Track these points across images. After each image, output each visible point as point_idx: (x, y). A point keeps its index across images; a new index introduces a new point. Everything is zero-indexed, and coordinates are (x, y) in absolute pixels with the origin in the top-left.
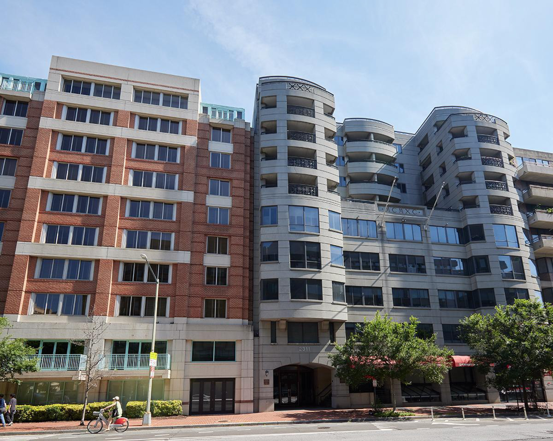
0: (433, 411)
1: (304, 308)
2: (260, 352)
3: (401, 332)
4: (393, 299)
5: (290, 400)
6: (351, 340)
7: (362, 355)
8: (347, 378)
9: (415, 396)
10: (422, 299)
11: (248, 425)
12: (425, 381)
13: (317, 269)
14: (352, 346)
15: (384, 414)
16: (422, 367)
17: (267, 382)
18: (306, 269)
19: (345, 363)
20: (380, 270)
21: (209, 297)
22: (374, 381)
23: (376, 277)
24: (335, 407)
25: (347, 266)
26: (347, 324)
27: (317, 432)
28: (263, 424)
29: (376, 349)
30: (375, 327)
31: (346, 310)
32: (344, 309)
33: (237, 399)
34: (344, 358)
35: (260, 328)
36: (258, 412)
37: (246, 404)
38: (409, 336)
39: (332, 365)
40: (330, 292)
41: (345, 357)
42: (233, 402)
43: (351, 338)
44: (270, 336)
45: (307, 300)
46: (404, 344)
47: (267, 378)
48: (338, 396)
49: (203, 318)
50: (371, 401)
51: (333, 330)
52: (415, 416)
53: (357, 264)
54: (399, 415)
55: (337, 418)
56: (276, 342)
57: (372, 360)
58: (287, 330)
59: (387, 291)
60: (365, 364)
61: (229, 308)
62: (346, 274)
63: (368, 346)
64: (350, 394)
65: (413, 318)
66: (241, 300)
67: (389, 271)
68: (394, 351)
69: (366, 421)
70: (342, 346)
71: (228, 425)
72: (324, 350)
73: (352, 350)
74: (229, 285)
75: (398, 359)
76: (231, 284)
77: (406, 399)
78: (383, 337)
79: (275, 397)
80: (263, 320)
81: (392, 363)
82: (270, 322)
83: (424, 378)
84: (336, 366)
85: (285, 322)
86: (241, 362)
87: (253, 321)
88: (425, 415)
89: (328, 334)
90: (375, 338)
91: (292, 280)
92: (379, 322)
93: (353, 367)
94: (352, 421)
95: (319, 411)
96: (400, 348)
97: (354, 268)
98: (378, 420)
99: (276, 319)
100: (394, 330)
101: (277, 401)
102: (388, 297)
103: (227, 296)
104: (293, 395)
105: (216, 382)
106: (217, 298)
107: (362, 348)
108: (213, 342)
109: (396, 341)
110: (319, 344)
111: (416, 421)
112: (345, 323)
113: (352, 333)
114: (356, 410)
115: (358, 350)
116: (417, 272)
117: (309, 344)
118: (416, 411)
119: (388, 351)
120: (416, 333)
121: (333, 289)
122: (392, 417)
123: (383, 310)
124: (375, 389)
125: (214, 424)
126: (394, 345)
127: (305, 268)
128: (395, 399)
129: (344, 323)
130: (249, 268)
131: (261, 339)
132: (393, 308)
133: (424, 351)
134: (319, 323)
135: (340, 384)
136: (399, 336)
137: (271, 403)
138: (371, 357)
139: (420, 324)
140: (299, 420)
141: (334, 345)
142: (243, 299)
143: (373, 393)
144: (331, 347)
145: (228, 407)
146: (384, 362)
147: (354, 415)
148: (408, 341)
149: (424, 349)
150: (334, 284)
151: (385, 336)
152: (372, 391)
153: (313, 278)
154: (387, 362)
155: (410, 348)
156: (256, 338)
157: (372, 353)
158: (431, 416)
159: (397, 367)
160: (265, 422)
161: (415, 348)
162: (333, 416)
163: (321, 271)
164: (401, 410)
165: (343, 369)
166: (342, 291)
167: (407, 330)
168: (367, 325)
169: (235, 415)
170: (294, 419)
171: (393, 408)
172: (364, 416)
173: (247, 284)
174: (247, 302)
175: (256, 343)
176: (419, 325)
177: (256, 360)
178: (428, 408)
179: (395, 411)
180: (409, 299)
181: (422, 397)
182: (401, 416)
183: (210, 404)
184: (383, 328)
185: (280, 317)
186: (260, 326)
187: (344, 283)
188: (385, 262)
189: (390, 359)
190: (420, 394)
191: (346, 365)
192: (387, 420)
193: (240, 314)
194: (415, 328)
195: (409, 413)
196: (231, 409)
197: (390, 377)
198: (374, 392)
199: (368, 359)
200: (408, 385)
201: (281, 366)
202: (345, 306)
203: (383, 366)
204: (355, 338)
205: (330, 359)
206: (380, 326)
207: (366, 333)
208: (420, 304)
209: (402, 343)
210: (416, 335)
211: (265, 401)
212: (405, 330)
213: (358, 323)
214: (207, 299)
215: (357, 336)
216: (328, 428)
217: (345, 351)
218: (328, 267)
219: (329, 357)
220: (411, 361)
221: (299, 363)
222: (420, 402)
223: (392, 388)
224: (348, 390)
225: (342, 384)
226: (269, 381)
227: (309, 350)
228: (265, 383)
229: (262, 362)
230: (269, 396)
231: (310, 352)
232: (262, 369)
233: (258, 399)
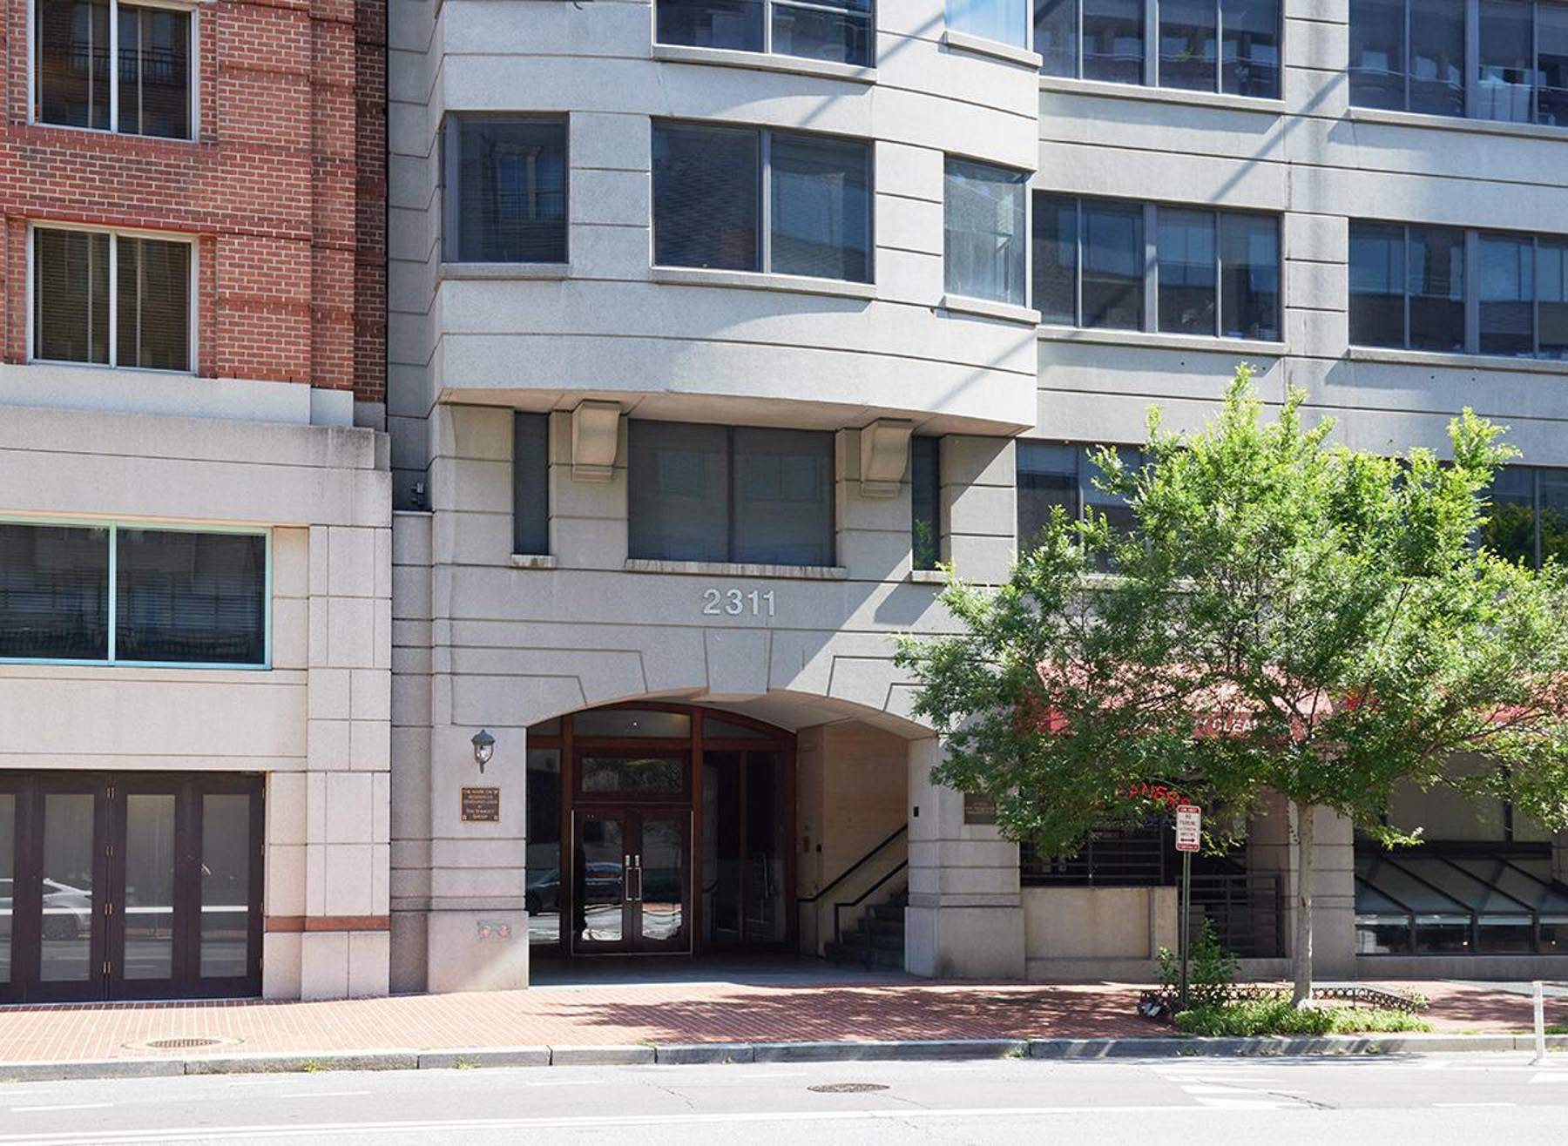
0: (1547, 1010)
1: (744, 330)
2: (441, 609)
3: (1384, 516)
4: (1353, 296)
5: (632, 922)
6: (1050, 556)
7: (1116, 650)
8: (1014, 792)
9: (1436, 919)
10: (1543, 304)
11: (354, 1064)
12: (1509, 823)
13: (849, 60)
14: (1056, 591)
15: (1234, 1018)
16: (1502, 741)
17: (480, 805)
18: (770, 57)
19: (1003, 699)
20: (1278, 95)
21: (65, 218)
22: (1181, 816)
23: (1249, 143)
24: (929, 971)
25: (1056, 58)
26: (1028, 446)
27: (805, 1109)
28: (457, 1061)
29: (1208, 613)
30: (1219, 474)
31: (1029, 358)
32: (1016, 349)
33: (276, 903)
34: (998, 664)
35: (436, 450)
36: (421, 988)
37: (338, 939)
38: (1433, 544)
39: (921, 709)
40: (929, 229)
41: (1003, 657)
42: (255, 926)
43: (1054, 542)
44: (507, 504)
45: (768, 277)
46: (1397, 592)
47: (480, 781)
48: (944, 901)
49: (21, 361)
50: (1157, 936)
51: (937, 488)
52: (1427, 1036)
53: (1123, 49)
54: (1329, 1022)
55: (935, 1036)
56: (547, 553)
57: (1184, 686)
58: (624, 473)
59: (1317, 239)
60: (1131, 706)
61: (214, 303)
62: (1041, 111)
63: (1156, 595)
64: (1027, 890)
65: (1473, 423)
66: (305, 253)
67: (1339, 101)
68: (1328, 634)
69: (1118, 1052)
70: (991, 594)
71: (218, 1069)
72: (871, 614)
73: (1051, 619)
74: (211, 141)
75: (1353, 685)
76: (224, 134)
77: (1385, 935)
78: (1264, 540)
79: (535, 903)
80: (453, 399)
81: (1305, 708)
82: (510, 412)
83: (1508, 810)
84: (940, 718)
85: (609, 419)
86: (306, 670)
87: (385, 402)
88: (1493, 1029)
89: (899, 512)
90: (1213, 541)
91: (663, 127)
92: (1246, 445)
93: (1055, 726)
94: (1030, 1053)
95: (821, 991)
96: (1369, 619)
97: (1098, 68)
98: (1192, 1050)
99: (553, 398)
100: (1337, 500)
101: (549, 927)
102: (1316, 282)
103: (197, 216)
104: (660, 893)
105: (129, 797)
106: (122, 223)
107: (1124, 609)
108: (107, 531)
109: (1344, 571)
110: (836, 572)
111: (1434, 1063)
112: (1019, 441)
113: (1058, 510)
114: (1062, 988)
115: (1093, 622)
116: (1530, 120)
117: (769, 570)
118: (1441, 1007)
119: (1288, 631)
120: (1484, 520)
121: (947, 212)
122: (1283, 1032)
123: (1276, 368)
124: (1187, 863)
125: (121, 1059)
126: (1331, 595)
127: (761, 49)
128: (1310, 926)
129: (1013, 442)
130: (354, 26)
131: (445, 525)
132: (1347, 359)
133: (1521, 634)
134: (840, 438)
135: (967, 831)
136: (1367, 537)
137: (507, 936)
138: (1177, 670)
139: (1510, 467)
140: (691, 1040)
141: (940, 585)
142: (318, 243)
143: (1170, 894)
144: (918, 593)
145: (219, 957)
146: (1260, 705)
147: (1045, 1021)
148: (1428, 574)
149: (1525, 624)
150: (960, 181)
151: (1279, 538)
152: (1170, 878)
153: (816, 126)
154: (1278, 701)
155: (1432, 617)
156: (412, 522)
157: (1182, 638)
158: (1527, 1036)
159: (1342, 733)
160: (468, 1051)
161: (1468, 617)
162: (908, 1024)
163: (870, 74)
164: (1345, 996)
165: (990, 736)
166: (1007, 225)
167: (1423, 505)
168: (1166, 458)
169: (265, 1007)
170: (661, 1032)
171: (1292, 985)
172: (1105, 1026)
173: (342, 138)
174: (343, 269)
175: (413, 551)
176: (1507, 475)
177: (412, 660)
178: (1514, 992)
179: (1308, 1003)
180: (1460, 306)
181: (1483, 921)
182: (1344, 1031)
183: (92, 939)
184: (1264, 483)
185: (573, 386)
186: (441, 437)
187: (1025, 174)
188: (1319, 43)
189: (1295, 682)
190: (1471, 904)
191: (1013, 708)
192: (1252, 1051)
193: (297, 352)
194: (1477, 486)
195: (1395, 1017)
196: (242, 971)
197: (1291, 793)
198: (1181, 886)
199: (1153, 677)
200: (1397, 845)
201: (579, 705)
202: (1024, 332)
203: (1247, 726)
204: (1076, 542)
205: (904, 672)
206: (1249, 472)
207: (1154, 509)
208: (1531, 338)
209: (1386, 586)
210: (1483, 538)
211: (469, 920)
212: (1415, 502)
213: (1108, 446)
214: (46, 232)
215: (1091, 528)
216: (879, 1088)
217: (1011, 625)
218: (925, 53)
219: (899, 659)
220: (1434, 696)
221: (698, 694)
222: (1472, 951)
223: (1294, 865)
224: (1013, 867)
225: (975, 827)
226: (497, 797)
227: (772, 613)
228: (472, 811)
229: (450, 674)
230: (497, 893)
231: (773, 622)
232: (453, 723)
233: (420, 907)
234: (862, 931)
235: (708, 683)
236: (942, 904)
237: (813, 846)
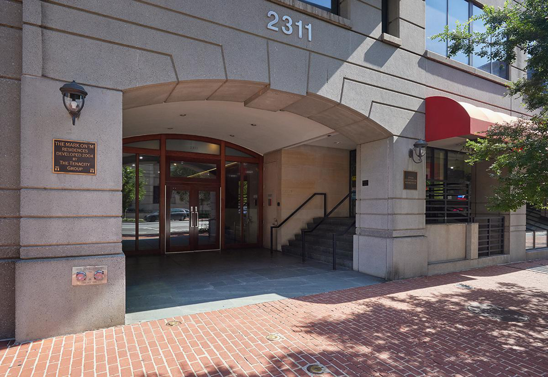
17: (74, 158)
110: (346, 22)
117: (309, 8)
135: (405, 193)
144: (384, 48)
198: (480, 222)
224: (422, 214)
225: (408, 191)
226: (92, 151)
227: (310, 39)
228: (66, 163)
229: (40, 26)
230: (94, 240)
231: (310, 47)
232: (43, 76)
233: (10, 255)
234: (296, 239)
235: (270, 80)
236: (394, 236)
237: (274, 203)
